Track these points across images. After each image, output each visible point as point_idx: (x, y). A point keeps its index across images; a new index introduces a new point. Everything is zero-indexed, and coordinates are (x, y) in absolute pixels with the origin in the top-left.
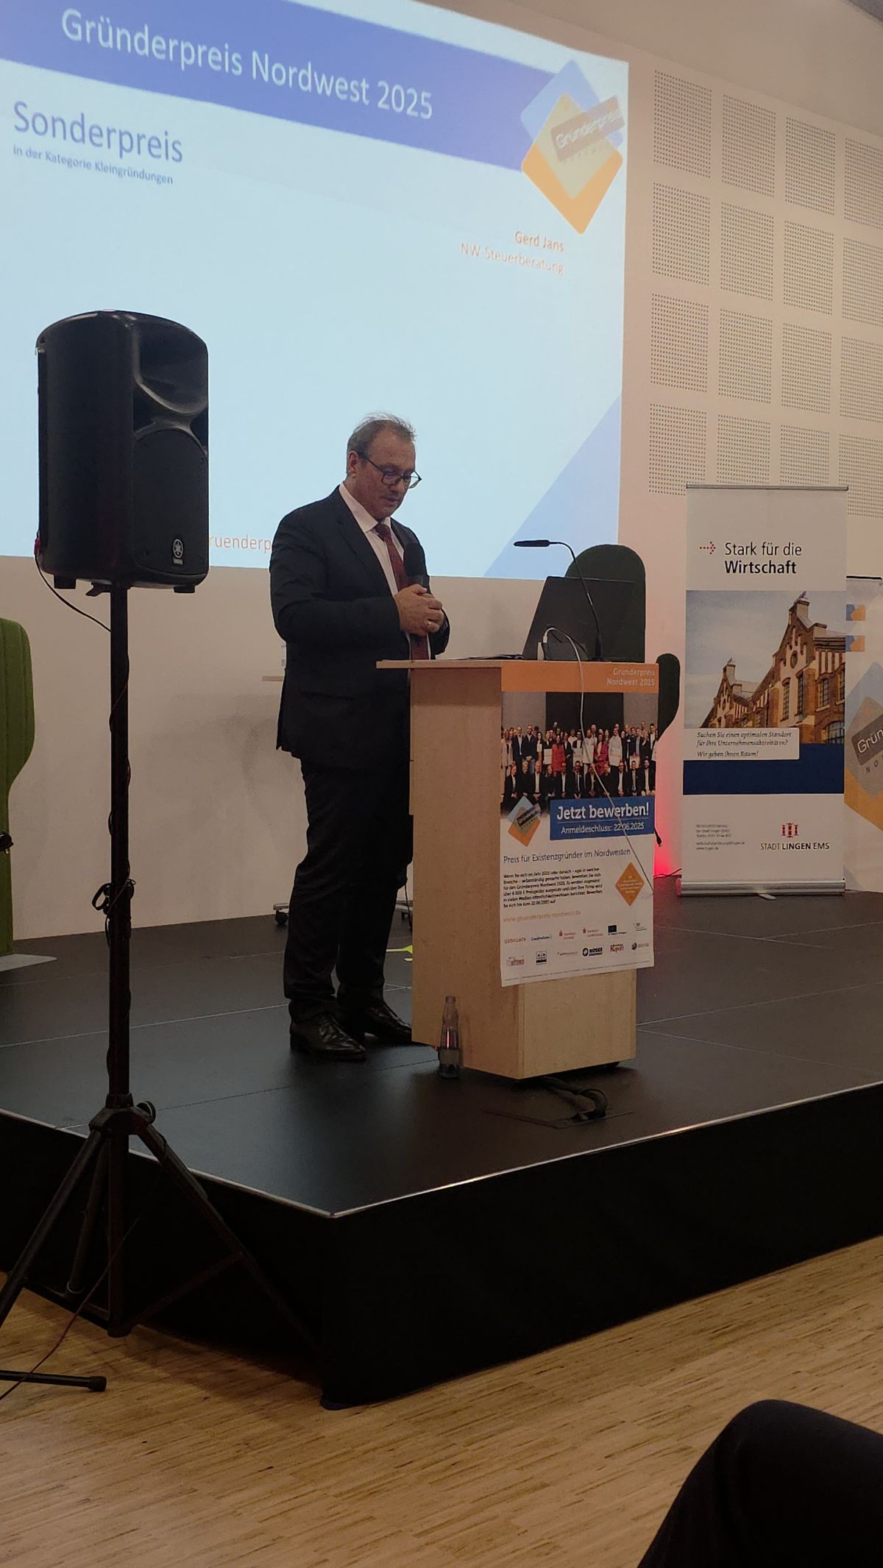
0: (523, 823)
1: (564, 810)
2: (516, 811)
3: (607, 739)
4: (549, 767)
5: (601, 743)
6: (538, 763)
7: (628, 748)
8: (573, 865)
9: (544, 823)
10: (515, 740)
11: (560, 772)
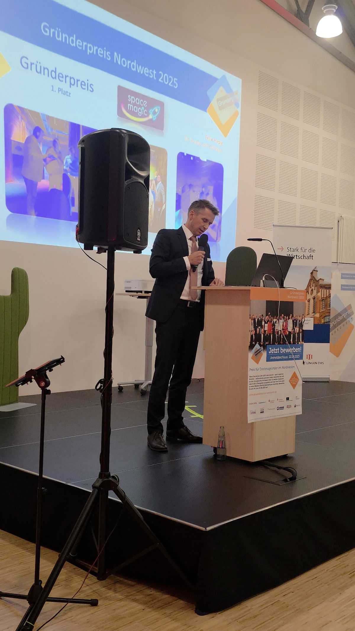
0: (257, 354)
1: (272, 349)
2: (254, 350)
3: (287, 320)
4: (267, 332)
5: (285, 322)
6: (263, 330)
7: (295, 324)
8: (273, 372)
9: (264, 354)
10: (254, 319)
11: (270, 333)
